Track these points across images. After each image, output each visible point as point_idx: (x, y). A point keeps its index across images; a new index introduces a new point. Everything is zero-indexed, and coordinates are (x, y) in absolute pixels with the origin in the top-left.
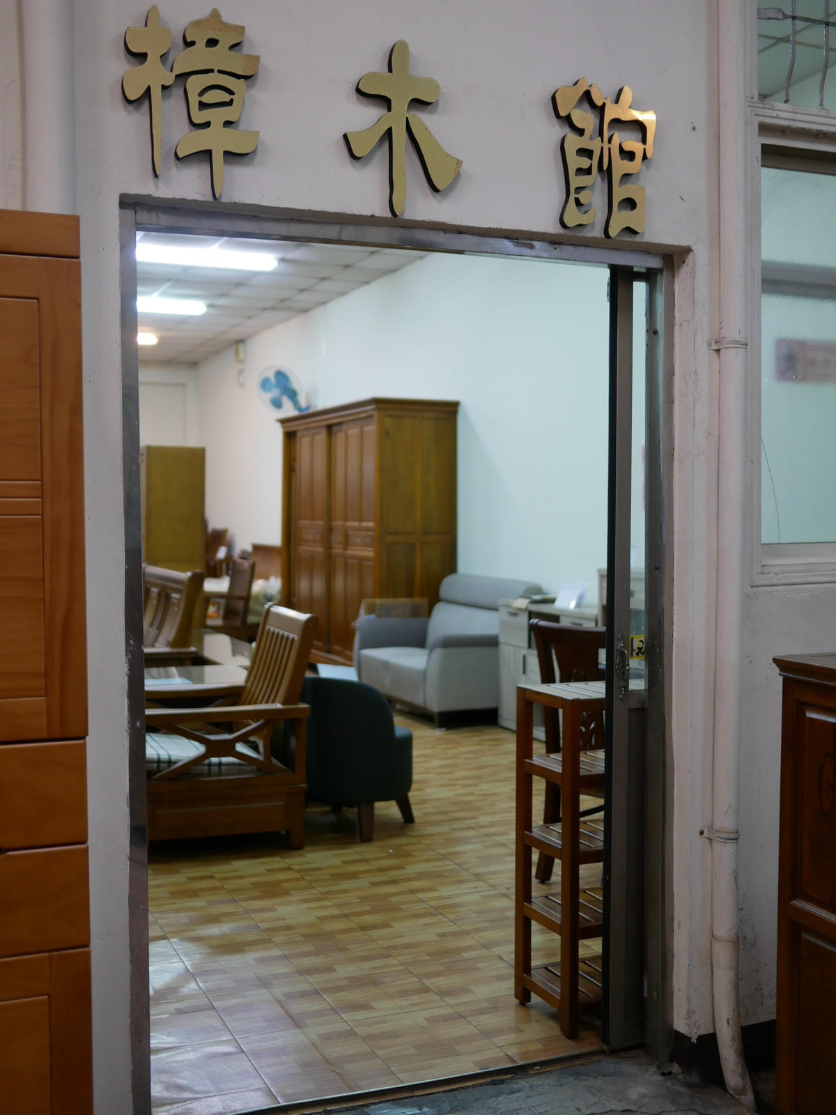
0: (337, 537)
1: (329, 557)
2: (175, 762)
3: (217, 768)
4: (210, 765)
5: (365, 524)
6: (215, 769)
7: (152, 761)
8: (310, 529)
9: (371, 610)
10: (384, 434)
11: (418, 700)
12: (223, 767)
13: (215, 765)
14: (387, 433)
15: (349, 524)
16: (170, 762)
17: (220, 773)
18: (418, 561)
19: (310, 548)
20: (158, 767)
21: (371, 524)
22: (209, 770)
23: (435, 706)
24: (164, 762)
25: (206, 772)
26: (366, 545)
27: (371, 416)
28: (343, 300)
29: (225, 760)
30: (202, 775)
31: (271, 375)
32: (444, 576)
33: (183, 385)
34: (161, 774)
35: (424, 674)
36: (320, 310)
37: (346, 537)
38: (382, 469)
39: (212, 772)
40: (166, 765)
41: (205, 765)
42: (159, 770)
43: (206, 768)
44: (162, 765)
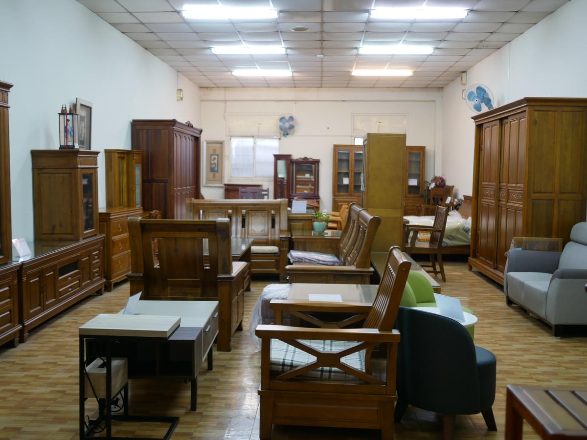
0: (503, 193)
1: (499, 207)
2: (296, 367)
3: (328, 374)
4: (322, 371)
5: (518, 185)
6: (326, 375)
7: (278, 364)
8: (489, 187)
9: (519, 244)
10: (532, 123)
11: (542, 314)
12: (332, 374)
13: (326, 371)
14: (535, 122)
15: (509, 185)
16: (291, 366)
17: (329, 379)
18: (556, 211)
19: (488, 201)
20: (283, 369)
21: (522, 186)
22: (322, 375)
23: (553, 321)
24: (287, 366)
25: (319, 376)
26: (519, 200)
27: (525, 111)
28: (520, 37)
29: (334, 369)
30: (315, 379)
31: (474, 90)
32: (575, 224)
33: (434, 101)
34: (284, 374)
35: (546, 295)
36: (508, 45)
37: (508, 193)
38: (530, 148)
39: (324, 377)
40: (289, 368)
41: (318, 371)
42: (283, 371)
43: (320, 373)
44: (285, 367)
